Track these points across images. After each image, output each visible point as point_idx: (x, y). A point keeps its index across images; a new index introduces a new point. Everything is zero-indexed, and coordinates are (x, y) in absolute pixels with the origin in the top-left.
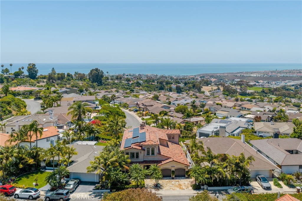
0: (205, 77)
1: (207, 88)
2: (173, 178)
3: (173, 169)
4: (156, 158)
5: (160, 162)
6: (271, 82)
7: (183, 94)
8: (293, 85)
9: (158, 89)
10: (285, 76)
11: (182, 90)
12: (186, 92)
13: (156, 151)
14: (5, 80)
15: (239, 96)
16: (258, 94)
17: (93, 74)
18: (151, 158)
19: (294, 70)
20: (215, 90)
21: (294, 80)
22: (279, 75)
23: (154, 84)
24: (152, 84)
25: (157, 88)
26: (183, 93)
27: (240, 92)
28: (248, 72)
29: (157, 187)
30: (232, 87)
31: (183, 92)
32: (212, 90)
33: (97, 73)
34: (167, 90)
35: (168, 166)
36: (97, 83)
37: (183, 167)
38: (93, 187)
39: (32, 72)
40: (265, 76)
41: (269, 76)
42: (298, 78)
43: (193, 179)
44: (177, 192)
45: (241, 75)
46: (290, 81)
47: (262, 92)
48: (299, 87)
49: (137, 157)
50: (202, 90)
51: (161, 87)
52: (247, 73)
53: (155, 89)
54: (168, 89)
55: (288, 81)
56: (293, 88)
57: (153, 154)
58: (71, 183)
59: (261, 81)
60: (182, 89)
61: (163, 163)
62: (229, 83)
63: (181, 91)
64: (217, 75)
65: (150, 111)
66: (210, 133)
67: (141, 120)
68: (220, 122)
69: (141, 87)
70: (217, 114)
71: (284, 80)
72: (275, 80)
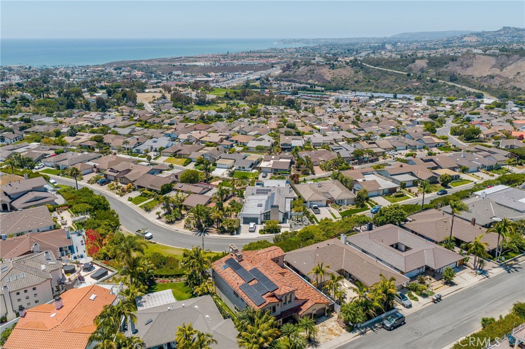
0: (123, 68)
1: (145, 97)
4: (294, 304)
5: (299, 308)
6: (227, 75)
7: (110, 112)
8: (257, 79)
9: (64, 106)
11: (107, 104)
12: (114, 107)
13: (293, 297)
19: (251, 51)
20: (158, 99)
21: (256, 70)
22: (236, 63)
23: (53, 98)
24: (50, 98)
25: (62, 104)
26: (111, 109)
27: (197, 100)
28: (188, 57)
29: (311, 341)
30: (181, 91)
31: (110, 107)
32: (155, 100)
34: (81, 106)
35: (309, 311)
37: (324, 306)
40: (216, 65)
41: (222, 65)
42: (261, 66)
45: (181, 65)
46: (251, 72)
47: (225, 97)
48: (265, 82)
49: (274, 311)
50: (139, 101)
51: (70, 102)
52: (187, 59)
53: (58, 108)
54: (84, 106)
55: (248, 72)
56: (257, 83)
59: (213, 74)
60: (107, 102)
62: (165, 78)
63: (106, 107)
64: (141, 64)
65: (136, 184)
66: (259, 217)
67: (130, 202)
68: (257, 193)
69: (31, 107)
70: (218, 165)
71: (244, 71)
72: (231, 72)
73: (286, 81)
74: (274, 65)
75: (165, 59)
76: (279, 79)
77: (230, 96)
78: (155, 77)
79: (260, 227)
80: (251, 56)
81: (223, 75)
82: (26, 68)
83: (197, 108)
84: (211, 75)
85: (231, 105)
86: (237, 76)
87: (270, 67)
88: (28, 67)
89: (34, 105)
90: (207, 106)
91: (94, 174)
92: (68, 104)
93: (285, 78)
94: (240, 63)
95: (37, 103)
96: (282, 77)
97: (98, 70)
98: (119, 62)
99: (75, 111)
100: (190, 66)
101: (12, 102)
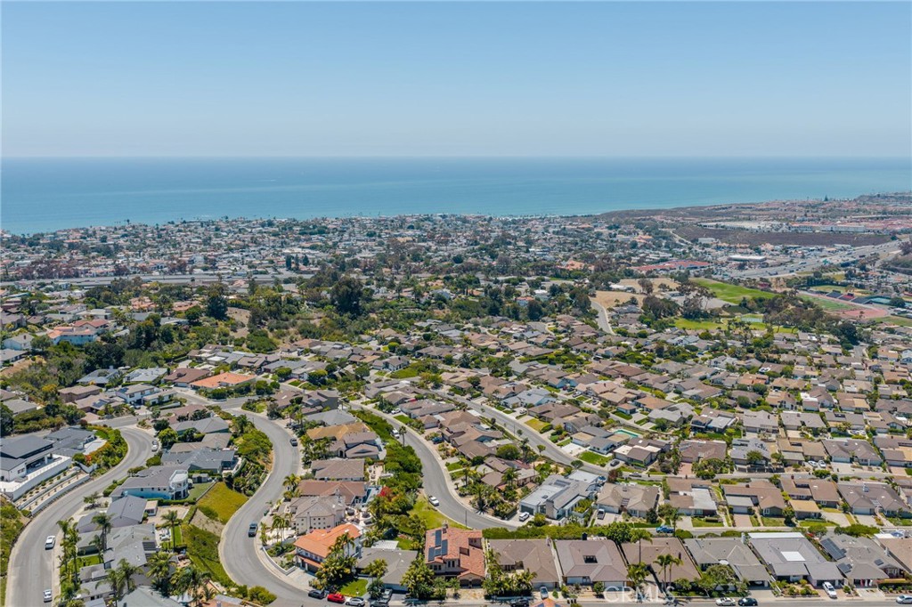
0: (623, 227)
2: (470, 588)
3: (470, 580)
4: (456, 569)
5: (459, 573)
6: (794, 251)
8: (846, 265)
9: (486, 310)
10: (834, 229)
11: (544, 309)
12: (552, 316)
13: (456, 563)
14: (175, 335)
15: (681, 320)
16: (728, 314)
17: (340, 293)
18: (451, 569)
19: (879, 196)
20: (624, 305)
22: (819, 227)
24: (473, 296)
25: (484, 307)
26: (545, 318)
27: (685, 309)
29: (456, 596)
31: (545, 315)
32: (618, 305)
33: (350, 290)
34: (508, 311)
35: (466, 578)
36: (349, 313)
37: (479, 578)
38: (404, 596)
39: (217, 304)
40: (780, 230)
41: (792, 230)
42: (870, 237)
43: (485, 590)
44: (471, 601)
45: (717, 225)
46: (845, 246)
47: (740, 305)
48: (857, 272)
49: (440, 569)
50: (595, 304)
51: (496, 305)
52: (739, 211)
53: (479, 311)
55: (839, 246)
56: (842, 274)
57: (453, 565)
58: (387, 593)
59: (770, 246)
60: (544, 306)
61: (462, 574)
62: (682, 250)
63: (541, 313)
64: (654, 220)
65: (460, 450)
66: (535, 508)
67: (446, 467)
68: (556, 484)
69: (447, 310)
70: (574, 440)
71: (831, 244)
72: (805, 244)
73: (904, 272)
74: (898, 236)
75: (701, 208)
76: (892, 267)
77: (749, 305)
78: (666, 246)
79: (532, 518)
80: (865, 211)
81: (786, 251)
82: (485, 220)
83: (681, 323)
84: (762, 249)
85: (736, 324)
86: (812, 253)
87: (889, 238)
88: (488, 217)
89: (450, 307)
90: (700, 322)
91: (436, 430)
92: (491, 309)
93: (903, 266)
94: (828, 227)
95: (454, 305)
96: (897, 265)
97: (583, 228)
98: (622, 212)
99: (497, 318)
100: (733, 228)
101: (425, 303)
